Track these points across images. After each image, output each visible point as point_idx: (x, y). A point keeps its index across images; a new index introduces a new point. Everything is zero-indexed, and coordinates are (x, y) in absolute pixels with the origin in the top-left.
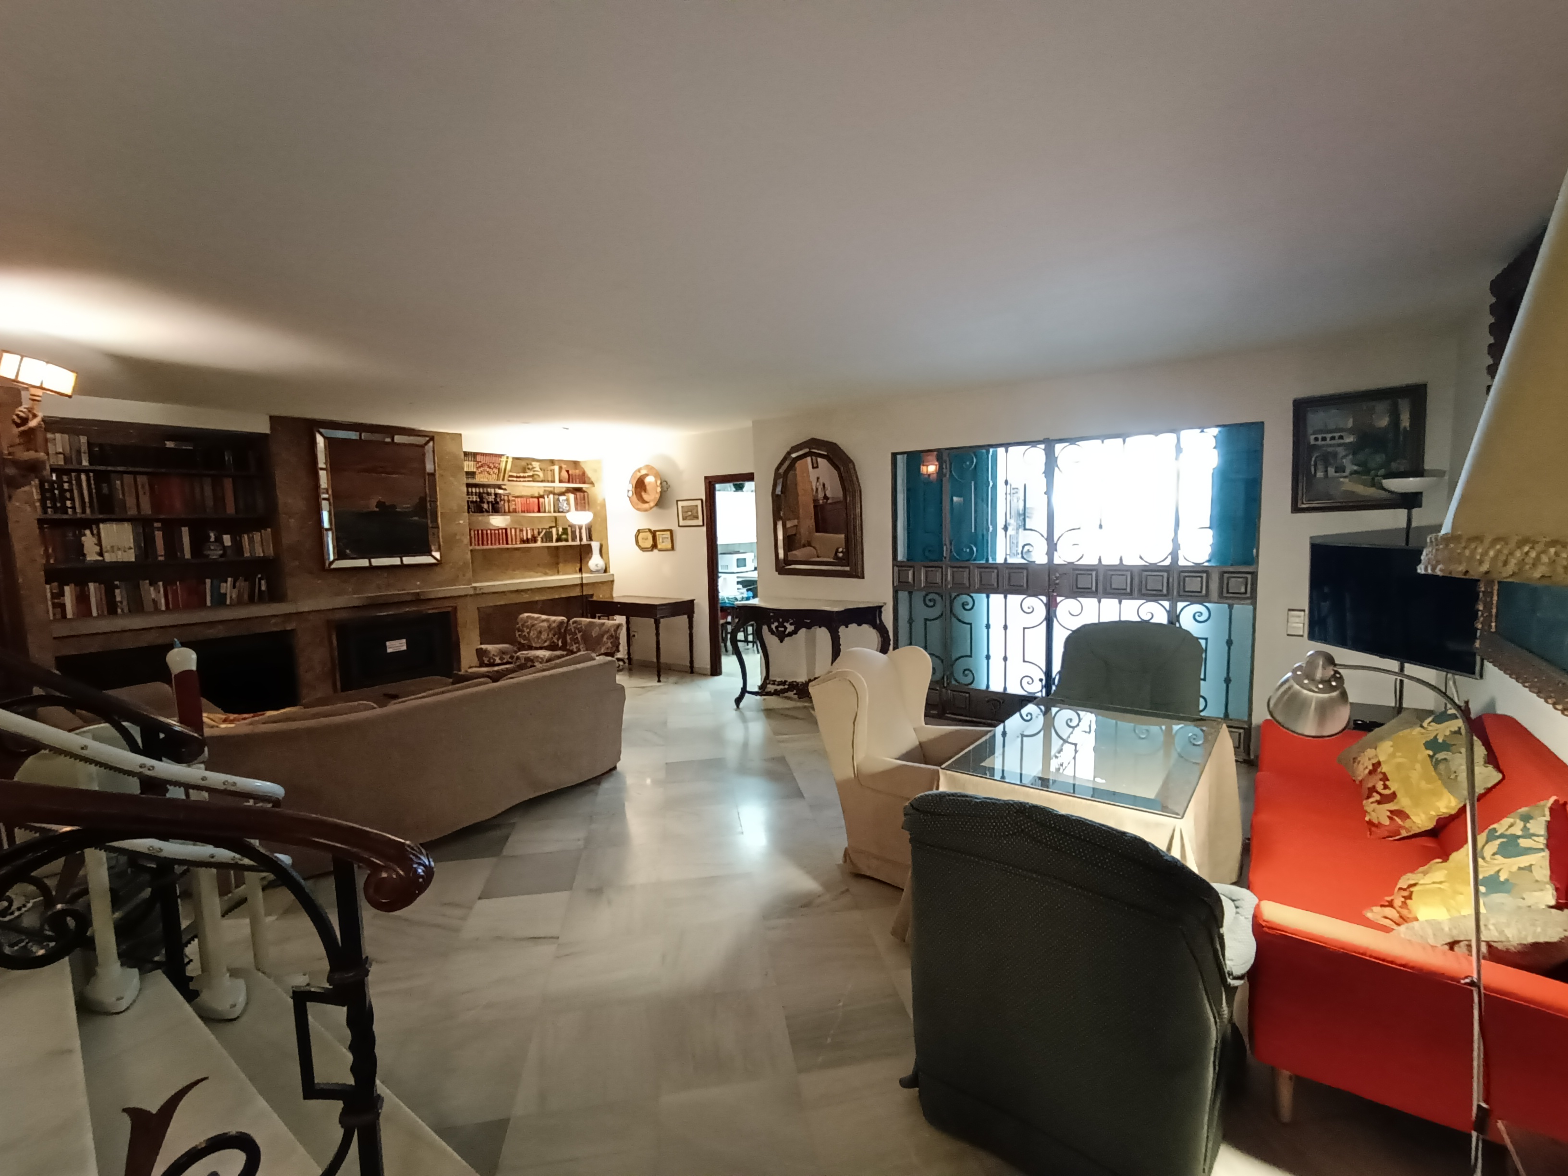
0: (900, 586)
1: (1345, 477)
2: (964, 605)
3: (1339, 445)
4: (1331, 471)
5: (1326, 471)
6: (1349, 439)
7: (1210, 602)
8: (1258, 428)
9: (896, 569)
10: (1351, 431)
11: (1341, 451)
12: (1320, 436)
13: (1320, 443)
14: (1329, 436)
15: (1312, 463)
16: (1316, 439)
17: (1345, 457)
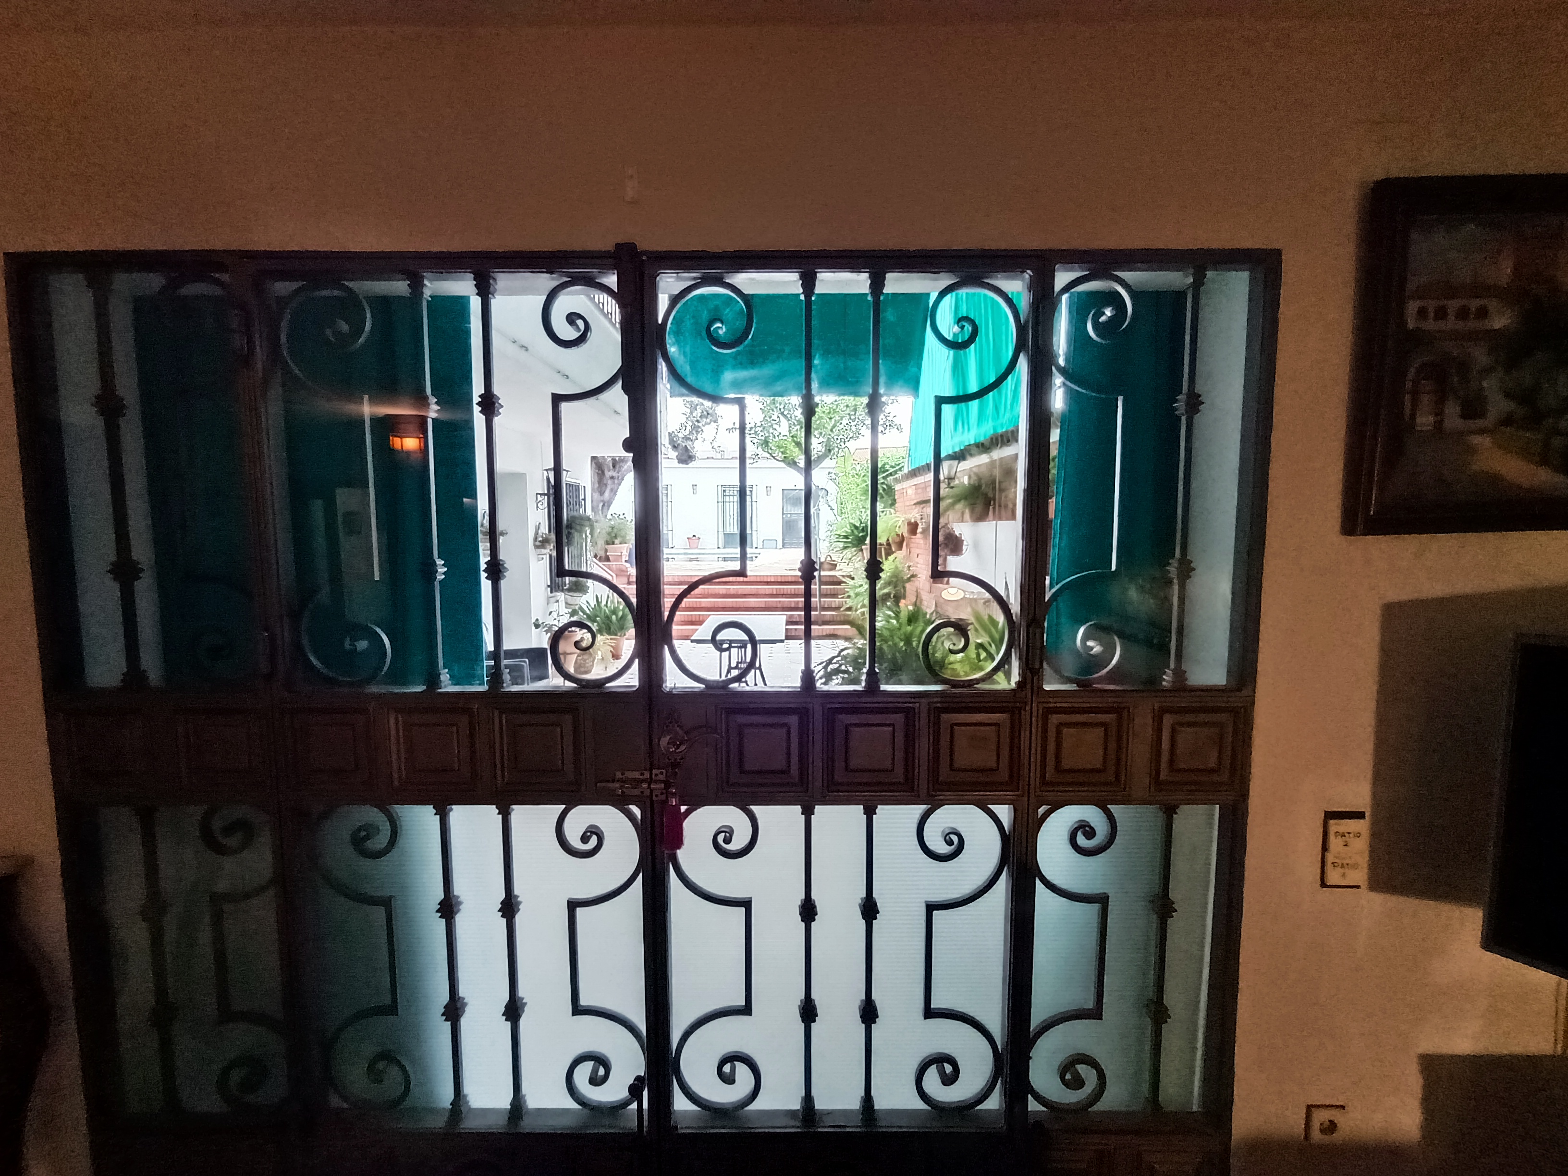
1: (1482, 431)
4: (1452, 410)
5: (1439, 413)
6: (1500, 321)
10: (1506, 296)
11: (1480, 356)
12: (1431, 305)
13: (1430, 325)
14: (1453, 305)
15: (1409, 385)
16: (1422, 313)
17: (1487, 371)
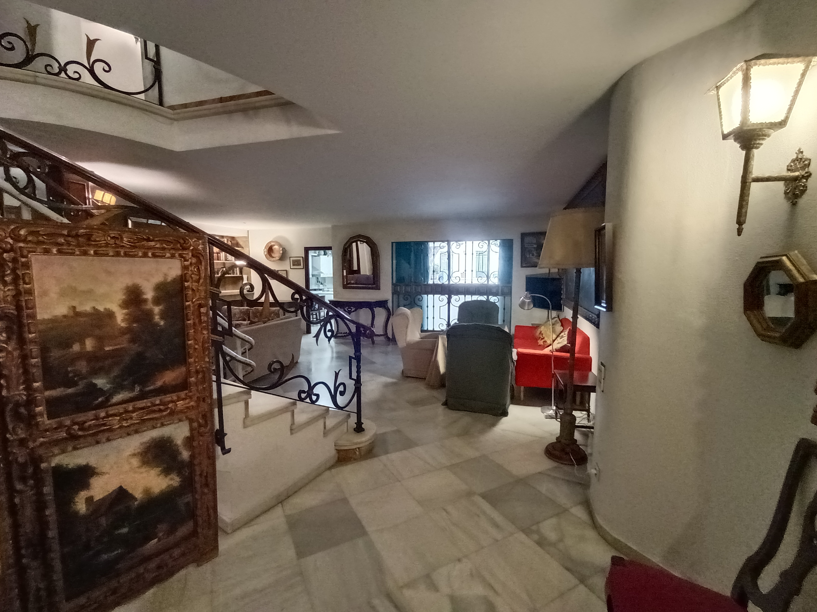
0: (395, 292)
1: (534, 257)
2: (419, 299)
3: (532, 248)
4: (531, 255)
5: (529, 255)
7: (499, 296)
8: (512, 240)
9: (393, 286)
10: (535, 244)
13: (528, 247)
14: (530, 245)
15: (526, 252)
16: (527, 245)
17: (534, 251)
